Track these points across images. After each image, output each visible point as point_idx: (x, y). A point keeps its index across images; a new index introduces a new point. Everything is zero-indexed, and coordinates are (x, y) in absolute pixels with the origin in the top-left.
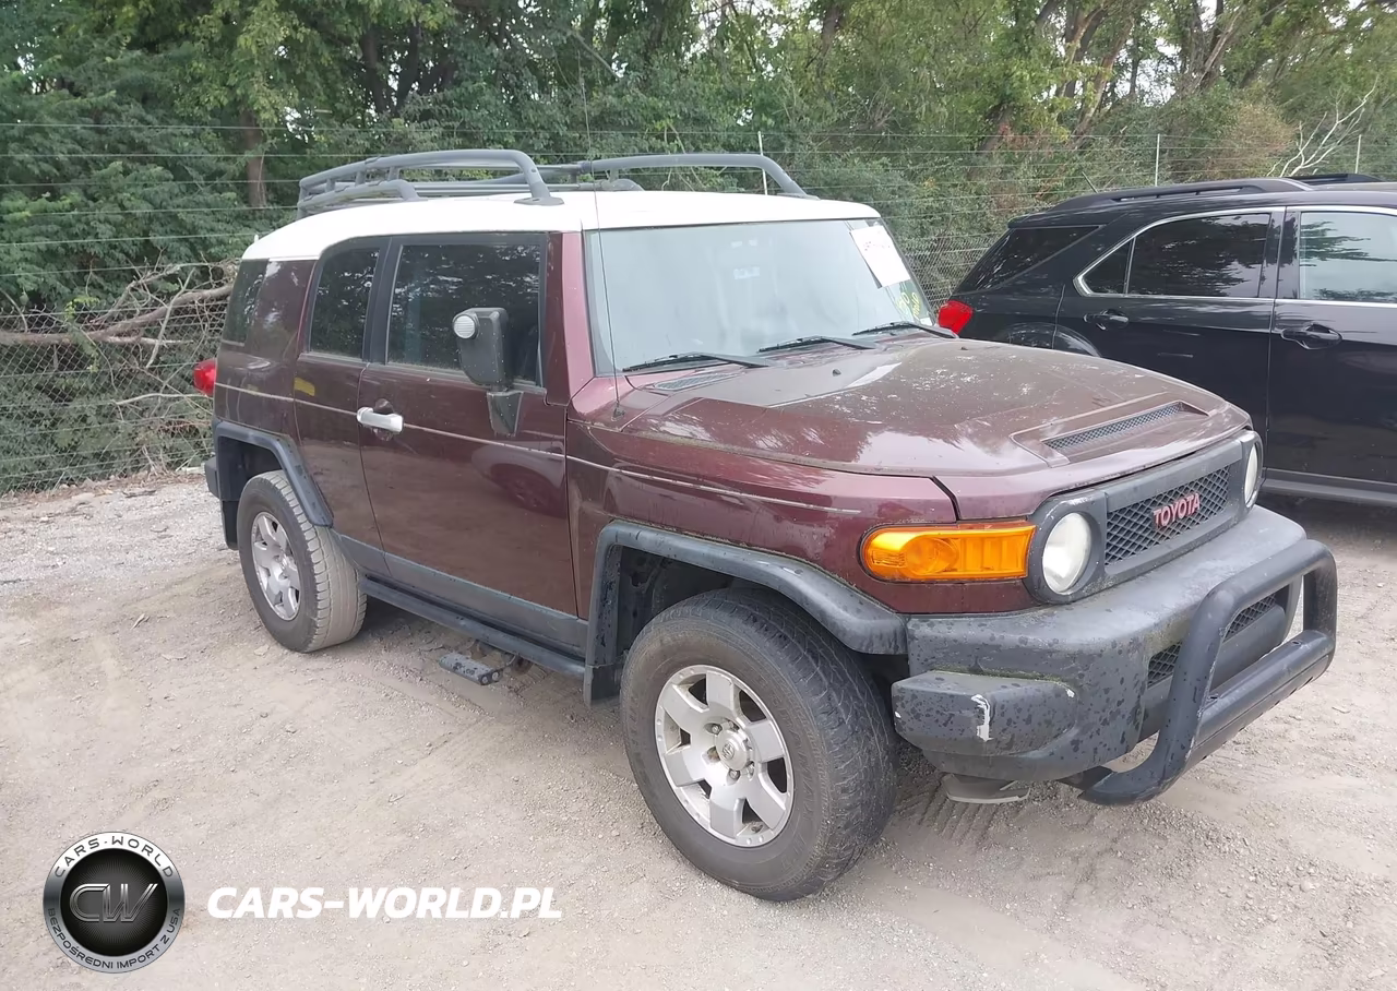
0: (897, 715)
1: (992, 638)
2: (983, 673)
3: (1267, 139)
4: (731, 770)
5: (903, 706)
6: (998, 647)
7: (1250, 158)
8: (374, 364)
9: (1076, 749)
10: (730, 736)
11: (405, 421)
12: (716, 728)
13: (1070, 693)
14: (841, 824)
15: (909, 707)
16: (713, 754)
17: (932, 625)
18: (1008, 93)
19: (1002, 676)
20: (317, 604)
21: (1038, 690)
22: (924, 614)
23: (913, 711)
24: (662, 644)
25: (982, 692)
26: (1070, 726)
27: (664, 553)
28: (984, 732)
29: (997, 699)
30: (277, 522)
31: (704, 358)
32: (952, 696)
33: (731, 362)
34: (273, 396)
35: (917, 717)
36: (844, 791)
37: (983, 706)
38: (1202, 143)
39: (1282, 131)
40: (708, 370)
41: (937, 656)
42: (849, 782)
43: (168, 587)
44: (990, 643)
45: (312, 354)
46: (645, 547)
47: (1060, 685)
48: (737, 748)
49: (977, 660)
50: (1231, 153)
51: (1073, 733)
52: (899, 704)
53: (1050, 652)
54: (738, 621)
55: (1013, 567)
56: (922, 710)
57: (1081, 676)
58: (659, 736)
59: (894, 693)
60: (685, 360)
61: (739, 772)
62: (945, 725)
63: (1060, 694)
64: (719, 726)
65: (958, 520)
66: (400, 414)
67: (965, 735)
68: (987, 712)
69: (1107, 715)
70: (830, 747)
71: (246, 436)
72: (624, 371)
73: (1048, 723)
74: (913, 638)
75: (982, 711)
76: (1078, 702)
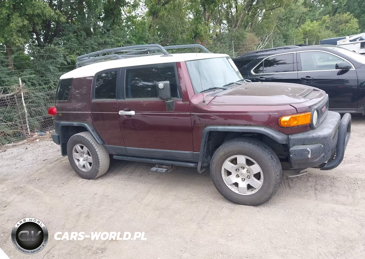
0: (291, 156)
1: (307, 137)
2: (306, 145)
3: (254, 41)
4: (242, 179)
5: (292, 154)
6: (308, 138)
7: (250, 46)
8: (120, 100)
9: (324, 158)
10: (242, 171)
11: (135, 112)
12: (238, 170)
13: (322, 146)
14: (277, 183)
15: (294, 154)
16: (238, 176)
17: (294, 136)
18: (198, 32)
19: (309, 144)
20: (99, 165)
21: (317, 146)
22: (292, 134)
23: (295, 154)
24: (225, 152)
25: (309, 148)
26: (322, 153)
27: (226, 130)
28: (309, 156)
29: (312, 149)
30: (83, 145)
31: (216, 88)
32: (303, 149)
33: (220, 89)
34: (83, 112)
35: (295, 155)
36: (277, 176)
37: (309, 150)
38: (239, 43)
39: (256, 39)
40: (216, 91)
41: (296, 142)
42: (278, 174)
43: (37, 171)
44: (307, 138)
45: (95, 100)
46: (220, 130)
47: (321, 144)
48: (245, 173)
49: (304, 142)
50: (246, 45)
51: (323, 155)
52: (291, 153)
53: (318, 138)
54: (246, 143)
55: (308, 121)
56: (297, 154)
57: (324, 142)
58: (223, 174)
59: (290, 151)
60: (212, 89)
61: (244, 179)
62: (302, 156)
63: (321, 146)
64: (239, 169)
65: (297, 113)
66: (133, 110)
67: (306, 157)
68: (310, 152)
69: (329, 150)
70: (274, 167)
71: (73, 124)
72: (200, 92)
73: (319, 153)
74: (291, 139)
75: (309, 151)
76: (324, 148)
